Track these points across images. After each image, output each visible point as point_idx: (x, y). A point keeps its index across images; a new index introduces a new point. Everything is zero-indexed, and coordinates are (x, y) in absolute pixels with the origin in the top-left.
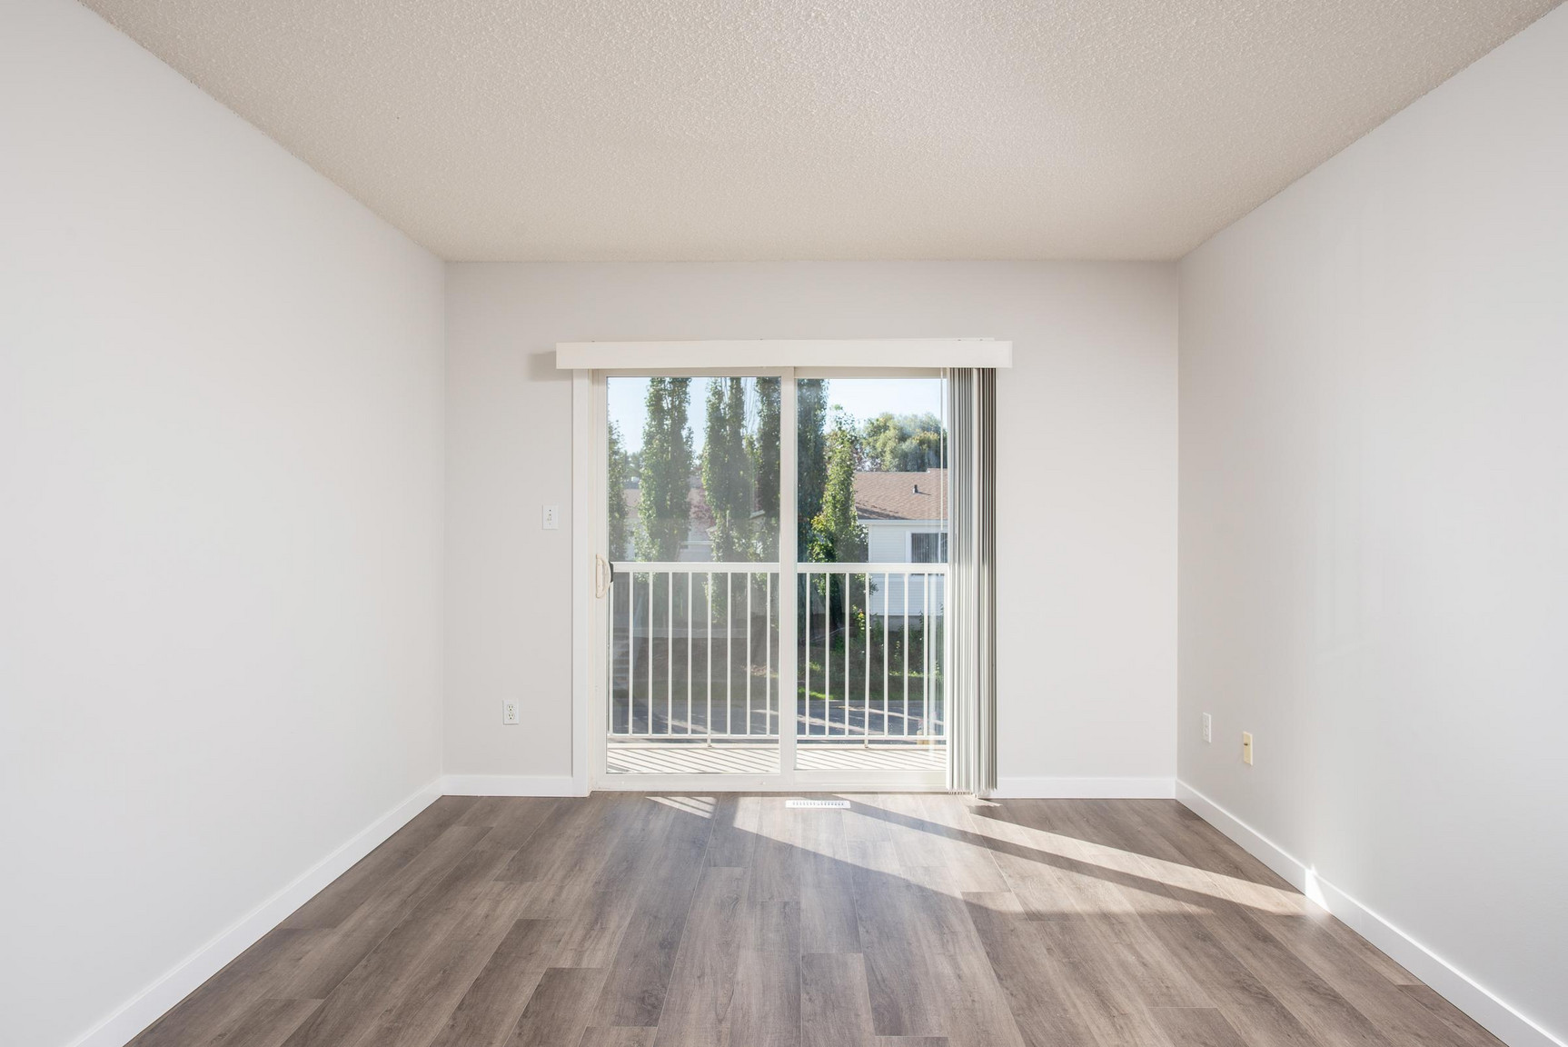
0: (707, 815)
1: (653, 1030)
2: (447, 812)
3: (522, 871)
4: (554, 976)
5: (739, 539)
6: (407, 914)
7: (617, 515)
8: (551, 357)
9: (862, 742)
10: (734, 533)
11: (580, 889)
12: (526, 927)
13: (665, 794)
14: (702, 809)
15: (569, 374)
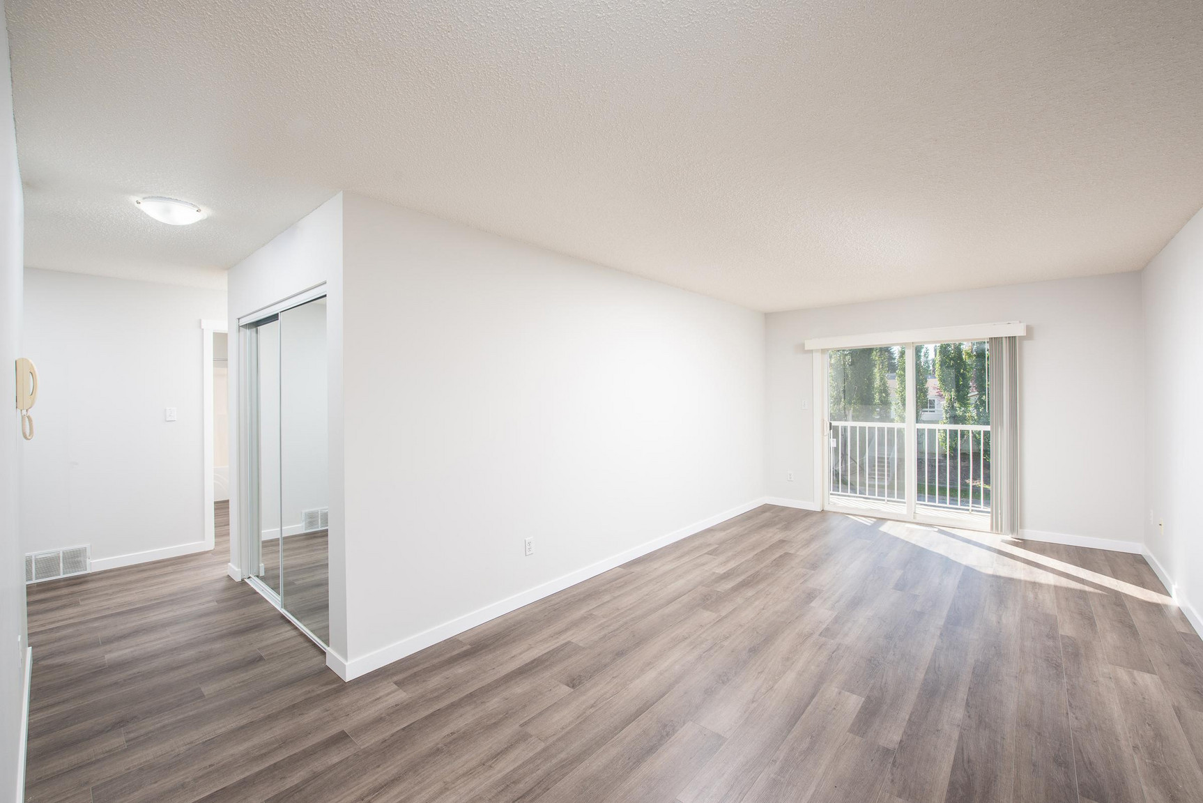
0: (869, 524)
1: (813, 572)
2: (766, 508)
3: (786, 528)
4: (787, 555)
5: (960, 408)
6: (746, 532)
7: (884, 395)
8: (803, 345)
9: (968, 510)
10: (956, 405)
11: (806, 535)
12: (782, 542)
13: (851, 515)
14: (869, 522)
15: (811, 351)
